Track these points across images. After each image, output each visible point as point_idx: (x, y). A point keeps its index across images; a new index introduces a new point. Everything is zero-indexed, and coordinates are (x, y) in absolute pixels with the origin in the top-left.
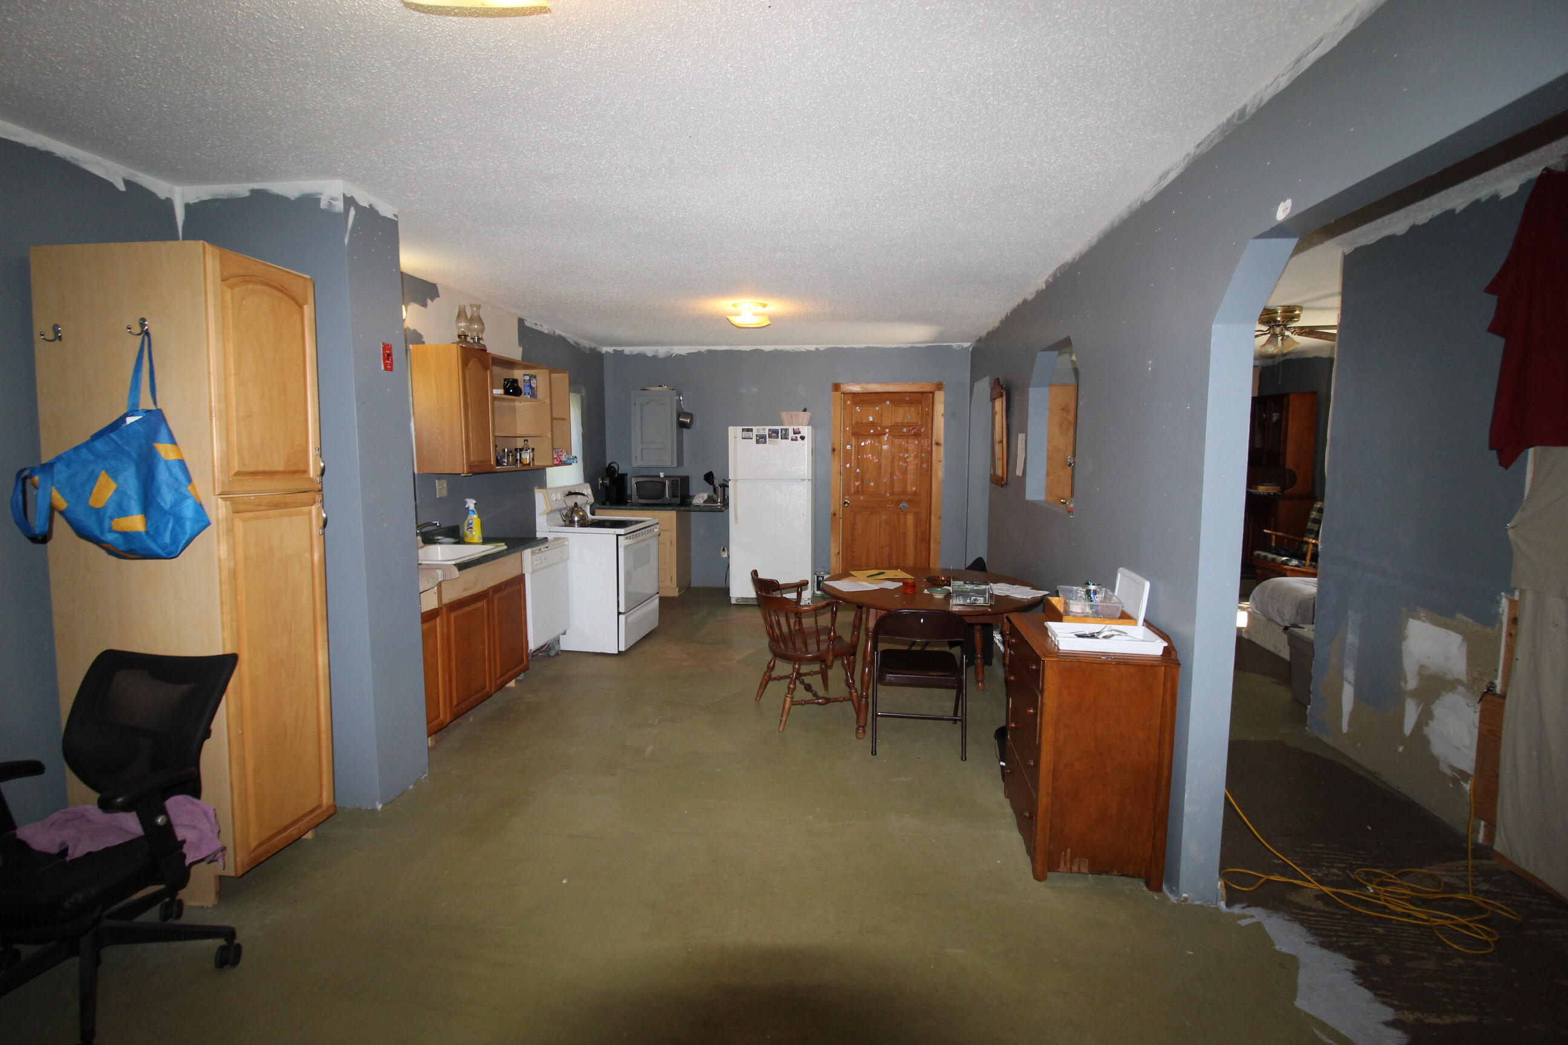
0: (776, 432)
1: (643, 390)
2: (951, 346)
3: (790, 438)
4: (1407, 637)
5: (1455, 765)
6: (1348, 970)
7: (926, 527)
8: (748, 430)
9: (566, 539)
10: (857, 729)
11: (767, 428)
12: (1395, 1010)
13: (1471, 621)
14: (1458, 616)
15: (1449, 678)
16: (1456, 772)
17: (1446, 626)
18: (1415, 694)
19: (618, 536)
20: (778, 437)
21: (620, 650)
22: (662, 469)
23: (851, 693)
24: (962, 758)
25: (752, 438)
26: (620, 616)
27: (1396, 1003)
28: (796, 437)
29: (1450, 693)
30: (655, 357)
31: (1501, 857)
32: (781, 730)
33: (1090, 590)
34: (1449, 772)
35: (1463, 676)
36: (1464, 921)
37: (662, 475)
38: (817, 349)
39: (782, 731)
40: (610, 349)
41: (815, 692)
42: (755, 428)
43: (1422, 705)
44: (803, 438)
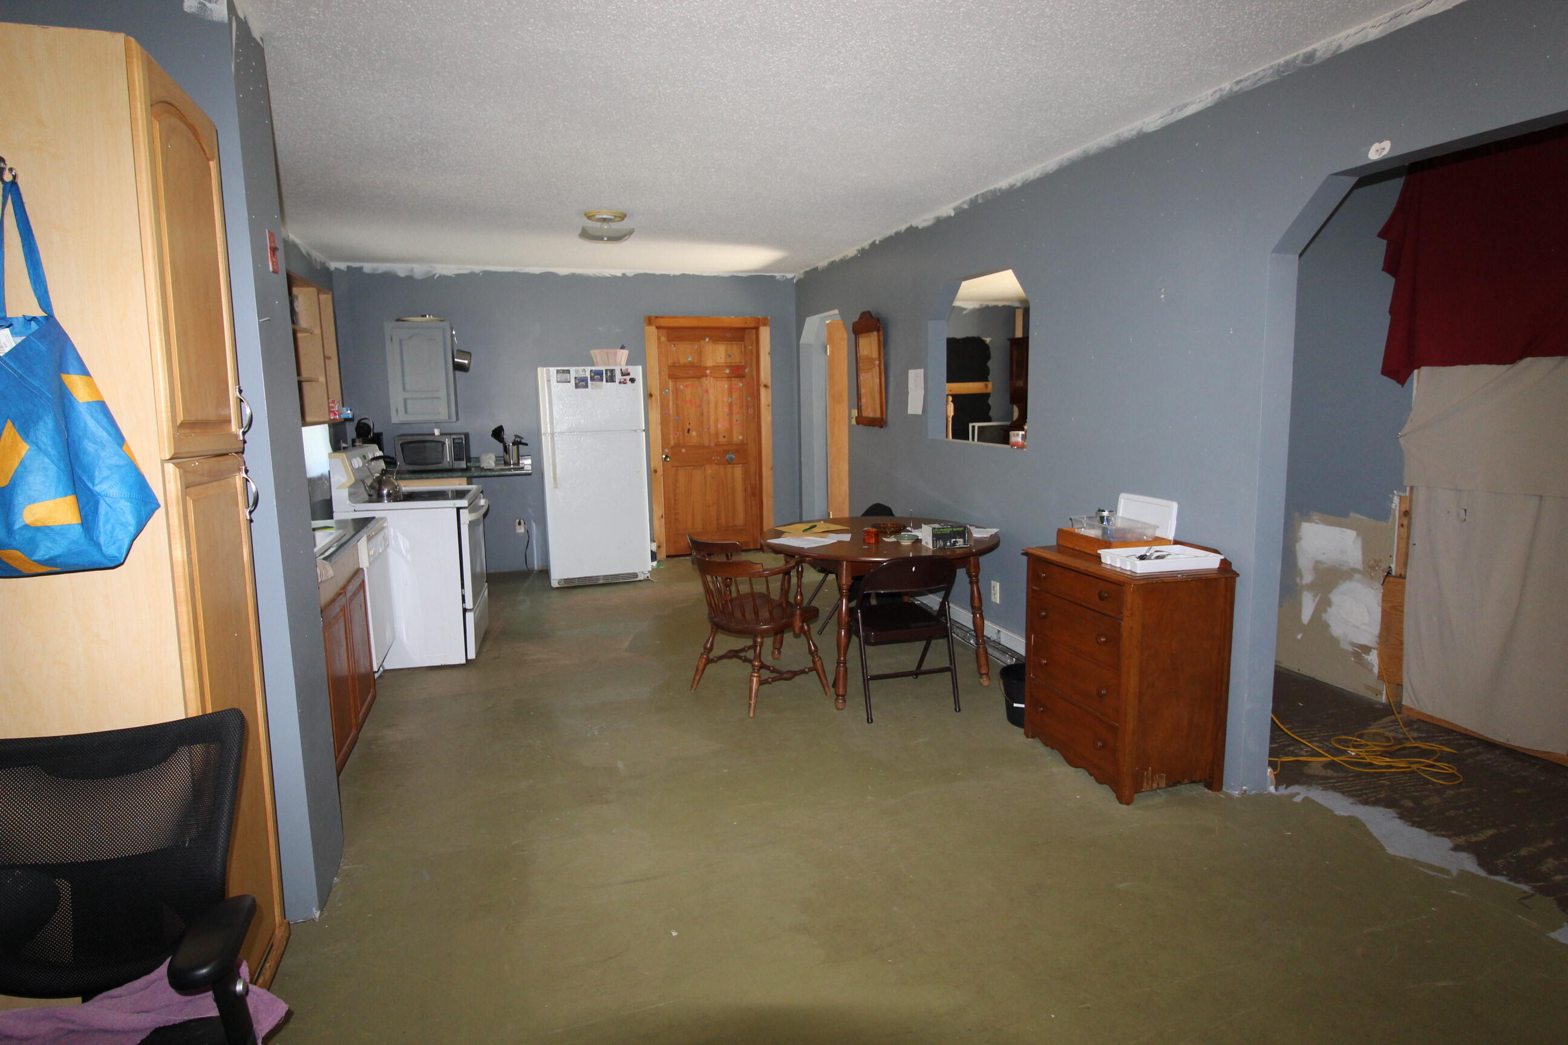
0: (600, 373)
1: (398, 320)
2: (775, 277)
3: (617, 381)
4: (1300, 539)
5: (1355, 641)
6: (1395, 817)
7: (755, 480)
8: (564, 372)
9: (383, 519)
10: (836, 699)
11: (590, 368)
12: (1449, 838)
13: (1365, 518)
14: (1352, 515)
15: (1345, 568)
16: (1356, 647)
17: (1341, 525)
18: (1311, 587)
19: (458, 509)
20: (602, 380)
21: (469, 658)
22: (437, 424)
23: (814, 662)
24: (956, 710)
25: (569, 382)
26: (467, 614)
27: (1444, 833)
28: (625, 380)
29: (1348, 582)
30: (409, 279)
31: (1410, 709)
32: (751, 715)
33: (1104, 517)
34: (1350, 648)
35: (1359, 565)
36: (1430, 762)
37: (437, 432)
38: (624, 274)
39: (753, 717)
40: (343, 266)
41: (773, 667)
42: (573, 369)
43: (1320, 595)
44: (633, 380)
